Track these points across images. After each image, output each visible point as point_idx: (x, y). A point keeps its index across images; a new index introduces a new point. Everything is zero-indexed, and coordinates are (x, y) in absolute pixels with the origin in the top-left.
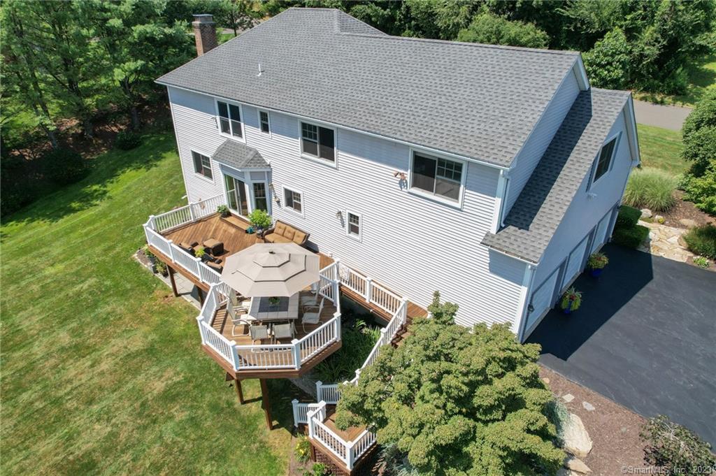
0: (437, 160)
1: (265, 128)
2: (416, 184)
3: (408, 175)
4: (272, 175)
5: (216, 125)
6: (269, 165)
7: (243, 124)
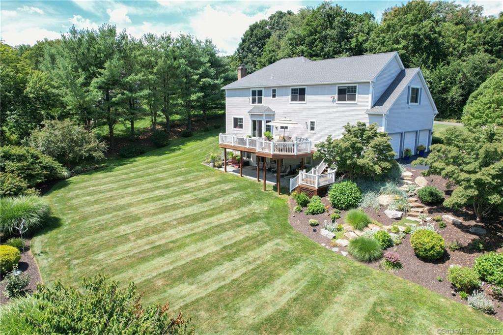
0: (347, 88)
1: (274, 96)
2: (339, 99)
3: (336, 96)
4: (275, 116)
5: (249, 101)
6: (274, 112)
7: (263, 97)
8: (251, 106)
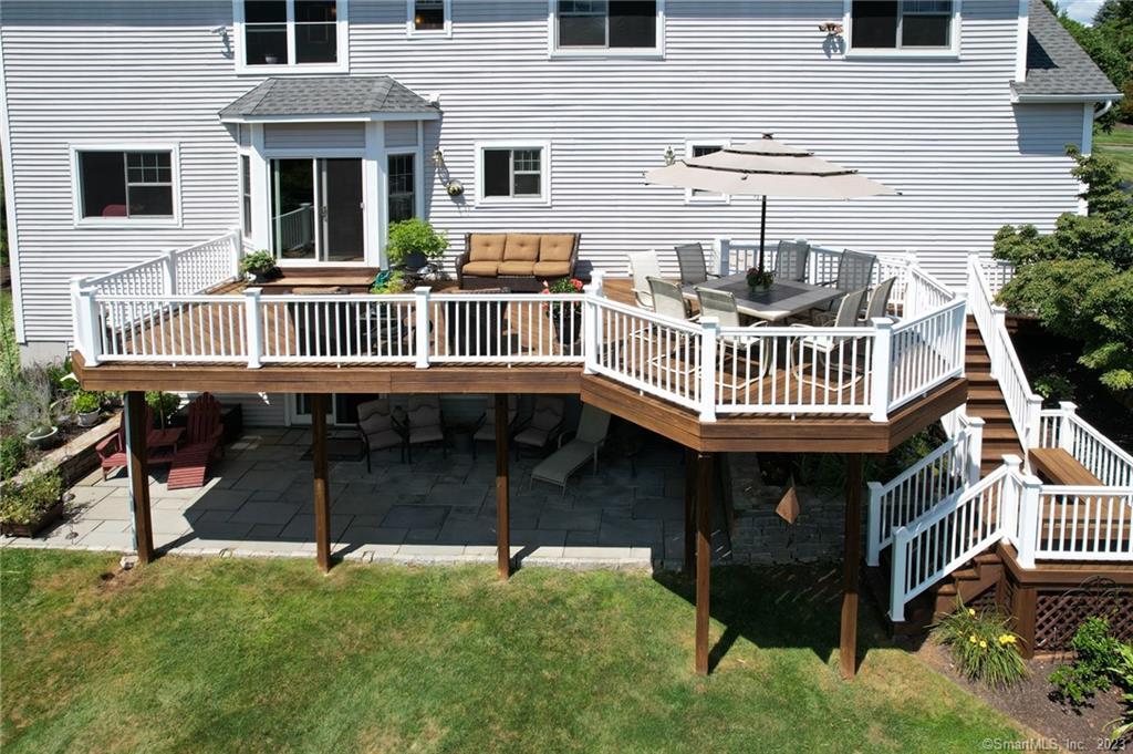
1: (431, 19)
4: (440, 129)
5: (225, 50)
6: (435, 105)
7: (346, 23)
8: (239, 76)
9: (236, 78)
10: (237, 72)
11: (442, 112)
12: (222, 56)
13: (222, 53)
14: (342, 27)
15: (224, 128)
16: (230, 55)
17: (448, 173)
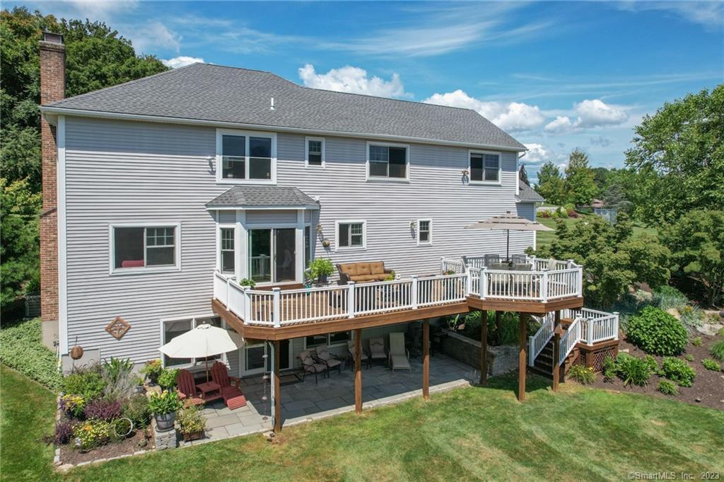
1: (314, 160)
2: (474, 176)
3: (468, 170)
4: (319, 213)
5: (210, 170)
6: (318, 202)
7: (276, 159)
8: (218, 184)
9: (215, 185)
10: (217, 182)
11: (320, 206)
12: (208, 173)
13: (209, 171)
14: (274, 161)
15: (208, 213)
16: (213, 172)
17: (323, 236)
